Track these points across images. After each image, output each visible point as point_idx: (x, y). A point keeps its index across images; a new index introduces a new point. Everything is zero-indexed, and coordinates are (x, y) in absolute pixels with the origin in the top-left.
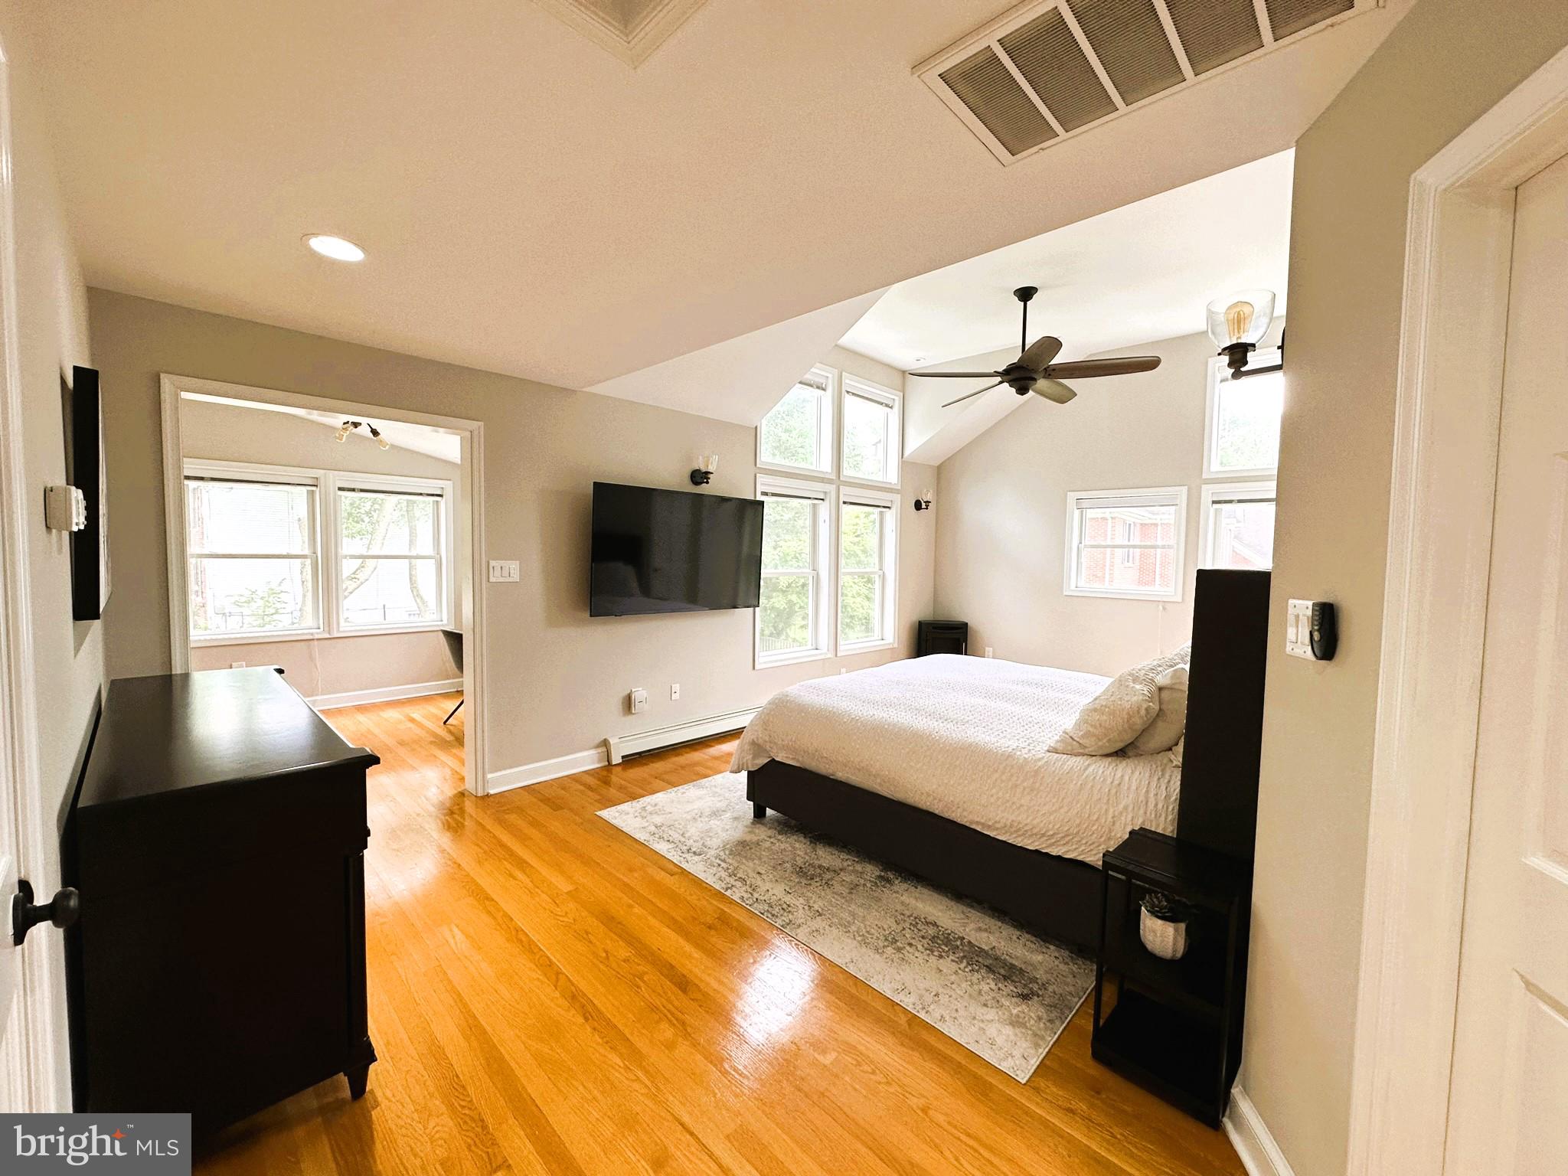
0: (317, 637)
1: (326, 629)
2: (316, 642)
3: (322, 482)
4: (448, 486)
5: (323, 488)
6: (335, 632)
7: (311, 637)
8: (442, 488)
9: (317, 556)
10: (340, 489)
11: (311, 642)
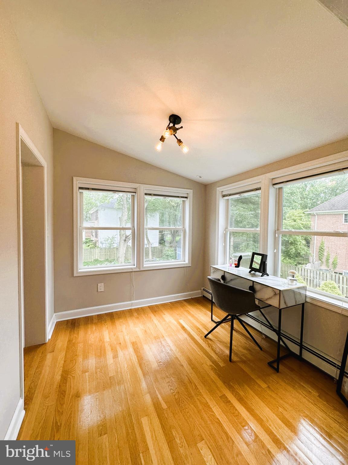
0: (134, 270)
1: (138, 266)
2: (133, 273)
3: (138, 191)
4: (190, 192)
5: (139, 194)
6: (141, 268)
7: (131, 270)
8: (188, 194)
9: (134, 229)
10: (146, 194)
11: (132, 273)
